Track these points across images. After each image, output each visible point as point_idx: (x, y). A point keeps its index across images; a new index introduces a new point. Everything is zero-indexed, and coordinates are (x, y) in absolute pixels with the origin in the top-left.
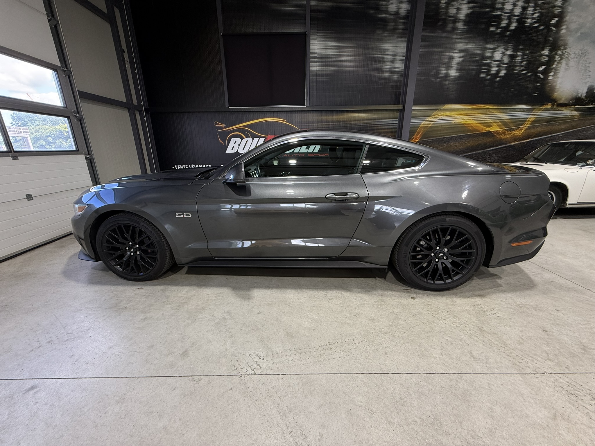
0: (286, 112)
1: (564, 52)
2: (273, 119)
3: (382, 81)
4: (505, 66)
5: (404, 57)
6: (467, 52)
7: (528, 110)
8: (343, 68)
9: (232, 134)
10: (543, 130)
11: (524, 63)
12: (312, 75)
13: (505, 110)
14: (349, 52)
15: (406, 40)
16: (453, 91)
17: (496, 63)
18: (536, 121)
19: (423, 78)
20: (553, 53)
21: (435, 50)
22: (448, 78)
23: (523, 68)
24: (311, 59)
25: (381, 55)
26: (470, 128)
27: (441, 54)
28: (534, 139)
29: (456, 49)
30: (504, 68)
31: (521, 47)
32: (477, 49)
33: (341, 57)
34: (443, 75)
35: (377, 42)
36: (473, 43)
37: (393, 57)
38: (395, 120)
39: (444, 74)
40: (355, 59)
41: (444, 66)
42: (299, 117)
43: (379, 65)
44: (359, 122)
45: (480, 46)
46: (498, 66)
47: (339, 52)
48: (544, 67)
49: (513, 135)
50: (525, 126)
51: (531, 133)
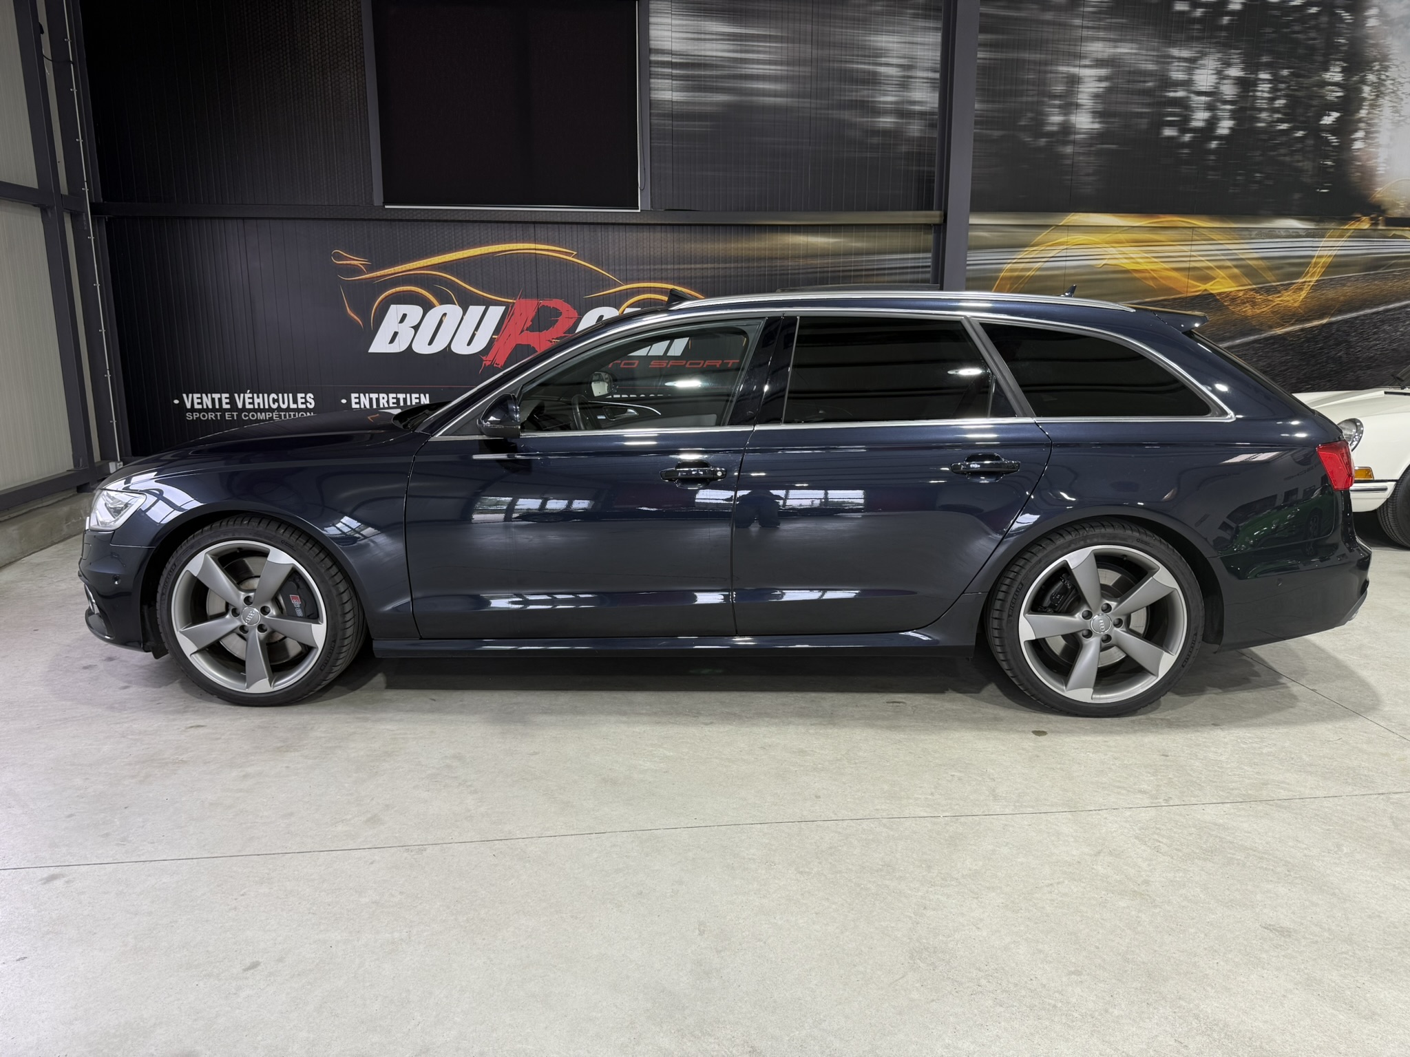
0: (575, 226)
1: (1383, 77)
2: (533, 246)
3: (875, 140)
4: (1229, 107)
5: (935, 71)
6: (1119, 67)
7: (1310, 234)
8: (755, 99)
9: (393, 290)
10: (1359, 291)
11: (1280, 103)
12: (659, 115)
13: (1246, 233)
14: (770, 53)
15: (939, 25)
16: (1088, 175)
17: (1203, 98)
18: (1338, 265)
19: (996, 134)
20: (1355, 78)
21: (1026, 55)
22: (1072, 137)
23: (1279, 116)
24: (653, 69)
25: (869, 64)
26: (1151, 283)
27: (1043, 68)
28: (1340, 318)
29: (1085, 57)
30: (1227, 114)
31: (1265, 59)
32: (1146, 60)
33: (747, 66)
34: (1055, 128)
35: (854, 28)
36: (1132, 41)
37: (904, 70)
38: (921, 255)
39: (1059, 124)
40: (791, 73)
41: (1057, 102)
42: (618, 243)
43: (863, 93)
44: (810, 262)
45: (1154, 50)
46: (1210, 107)
47: (741, 51)
48: (1335, 115)
49: (1278, 304)
50: (1312, 278)
51: (1327, 300)
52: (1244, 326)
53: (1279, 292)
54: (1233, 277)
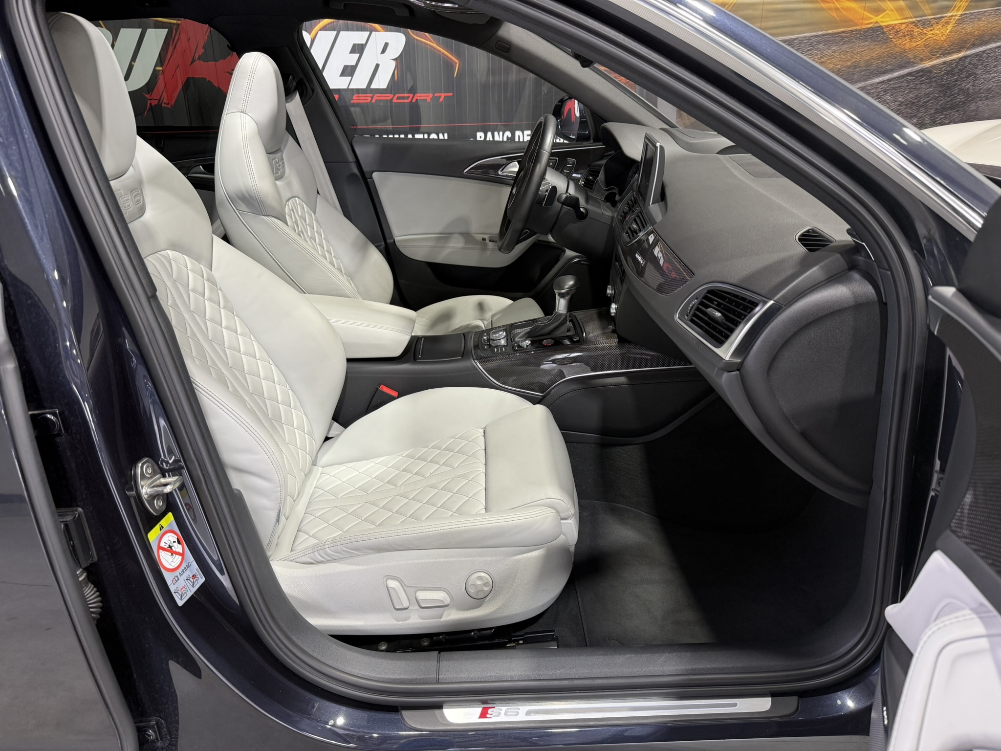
18: (977, 0)
28: (973, 51)
50: (958, 13)
51: (966, 34)
53: (932, 25)
54: (899, 10)
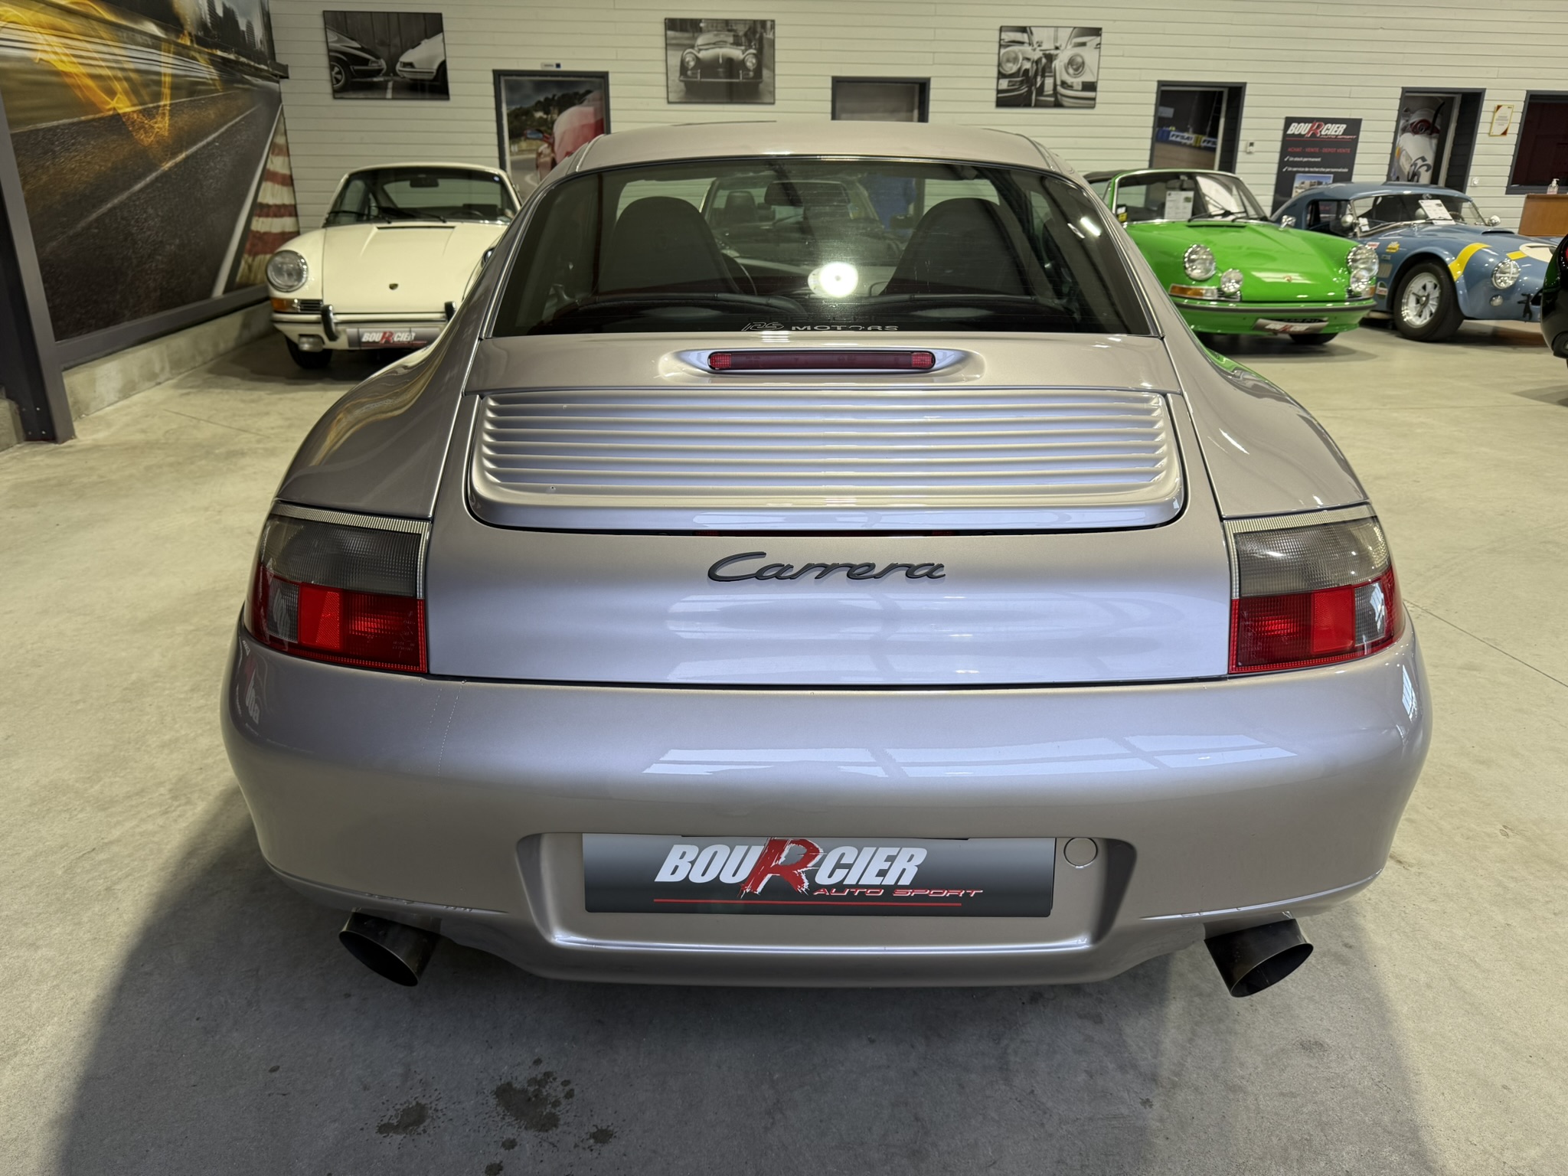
7: (155, 43)
10: (190, 120)
13: (120, 34)
18: (175, 87)
26: (80, 94)
28: (189, 151)
49: (158, 132)
50: (166, 102)
51: (179, 129)
52: (145, 161)
53: (154, 117)
54: (126, 93)
